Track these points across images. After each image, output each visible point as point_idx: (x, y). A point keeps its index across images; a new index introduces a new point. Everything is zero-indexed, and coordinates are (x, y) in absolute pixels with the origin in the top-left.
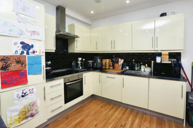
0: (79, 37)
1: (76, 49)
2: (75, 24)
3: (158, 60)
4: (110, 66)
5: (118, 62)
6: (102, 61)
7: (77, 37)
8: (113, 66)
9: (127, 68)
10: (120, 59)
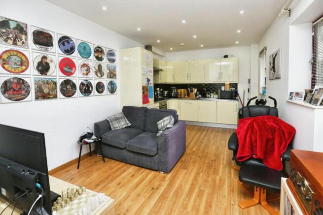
0: (163, 71)
1: (160, 81)
2: (159, 59)
3: (223, 88)
4: (185, 95)
5: (192, 91)
6: (177, 91)
7: (161, 70)
8: (188, 95)
9: (200, 96)
10: (194, 89)
